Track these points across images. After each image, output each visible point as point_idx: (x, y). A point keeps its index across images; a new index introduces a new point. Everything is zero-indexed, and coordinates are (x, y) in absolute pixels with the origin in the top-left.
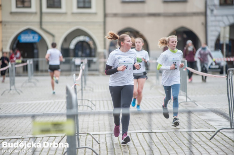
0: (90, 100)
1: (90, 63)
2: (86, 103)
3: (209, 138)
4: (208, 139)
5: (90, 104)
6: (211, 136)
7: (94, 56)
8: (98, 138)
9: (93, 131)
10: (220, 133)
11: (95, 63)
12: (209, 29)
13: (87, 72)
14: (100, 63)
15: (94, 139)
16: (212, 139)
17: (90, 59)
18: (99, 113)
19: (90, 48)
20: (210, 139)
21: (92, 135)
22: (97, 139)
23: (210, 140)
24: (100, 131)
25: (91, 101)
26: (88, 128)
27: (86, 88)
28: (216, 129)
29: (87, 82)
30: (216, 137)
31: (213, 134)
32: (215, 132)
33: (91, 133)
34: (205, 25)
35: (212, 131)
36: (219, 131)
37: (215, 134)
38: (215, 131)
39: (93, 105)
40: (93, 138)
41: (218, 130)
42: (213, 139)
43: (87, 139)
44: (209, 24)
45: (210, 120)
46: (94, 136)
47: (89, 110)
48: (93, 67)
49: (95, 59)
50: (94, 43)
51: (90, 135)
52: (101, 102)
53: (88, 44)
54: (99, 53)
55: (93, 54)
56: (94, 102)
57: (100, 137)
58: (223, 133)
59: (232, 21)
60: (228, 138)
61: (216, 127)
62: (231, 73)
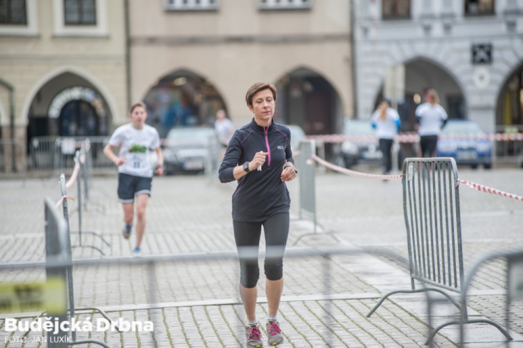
0: (98, 232)
1: (96, 150)
2: (90, 240)
3: (366, 314)
4: (363, 316)
5: (98, 242)
6: (369, 308)
7: (106, 134)
9: (107, 304)
10: (389, 302)
12: (362, 71)
13: (91, 171)
16: (372, 316)
17: (96, 139)
18: (119, 263)
19: (97, 117)
20: (369, 316)
21: (105, 314)
23: (368, 319)
24: (121, 304)
25: (101, 237)
26: (94, 297)
27: (89, 207)
28: (380, 292)
29: (92, 193)
30: (379, 310)
31: (373, 305)
32: (379, 300)
33: (103, 309)
34: (352, 62)
35: (372, 299)
36: (386, 297)
37: (379, 305)
38: (377, 298)
39: (105, 245)
40: (107, 319)
41: (384, 295)
42: (374, 315)
44: (361, 59)
45: (367, 274)
46: (110, 316)
47: (97, 256)
50: (105, 104)
51: (100, 312)
53: (92, 108)
55: (103, 128)
56: (107, 239)
57: (123, 317)
58: (395, 301)
59: (409, 53)
60: (407, 312)
61: (380, 289)
62: (411, 167)
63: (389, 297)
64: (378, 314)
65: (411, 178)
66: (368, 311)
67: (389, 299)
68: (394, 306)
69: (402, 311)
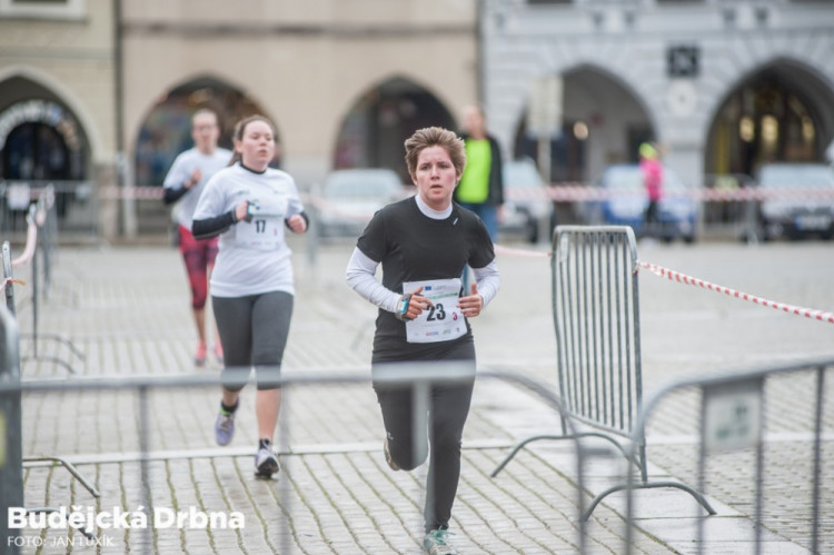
0: (65, 335)
1: (63, 204)
2: (51, 349)
3: (490, 473)
4: (485, 476)
5: (65, 354)
6: (495, 463)
7: (82, 178)
8: (93, 478)
9: (77, 452)
10: (526, 454)
11: (83, 202)
13: (55, 237)
14: (103, 203)
15: (77, 482)
16: (499, 475)
17: (65, 186)
18: (99, 388)
19: (66, 150)
20: (494, 475)
21: (72, 467)
22: (90, 482)
23: (494, 480)
24: (99, 451)
25: (70, 344)
26: (56, 440)
27: (51, 294)
28: (512, 438)
29: (56, 273)
30: (511, 466)
31: (501, 458)
32: (511, 451)
33: (69, 459)
34: (478, 70)
35: (501, 448)
36: (521, 446)
37: (511, 457)
38: (508, 447)
39: (75, 357)
40: (75, 476)
41: (519, 442)
42: (502, 474)
43: (53, 481)
45: (492, 408)
46: (79, 471)
47: (61, 376)
48: (76, 215)
49: (83, 190)
50: (80, 130)
51: (64, 464)
52: (108, 347)
53: (58, 135)
54: (100, 168)
55: (76, 168)
56: (80, 347)
57: (102, 473)
58: (536, 452)
59: (570, 56)
60: (554, 469)
61: (515, 433)
62: (564, 241)
63: (528, 446)
64: (508, 473)
65: (564, 258)
66: (493, 468)
67: (526, 450)
68: (534, 460)
69: (545, 468)
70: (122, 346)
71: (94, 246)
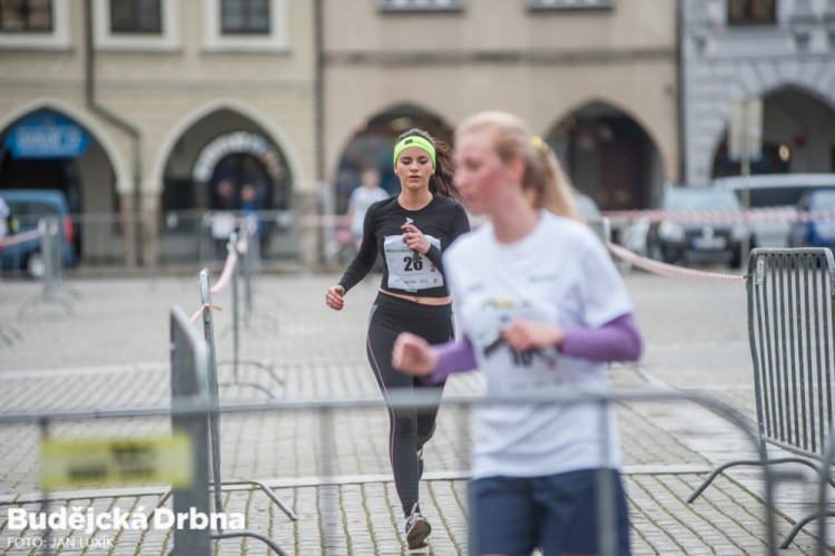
0: (266, 362)
2: (252, 375)
3: (686, 499)
4: (682, 502)
5: (265, 379)
6: (692, 489)
7: (284, 207)
8: (291, 501)
9: (275, 476)
10: (724, 479)
11: (284, 231)
12: (693, 107)
13: (257, 264)
14: (304, 231)
15: (275, 506)
16: (696, 501)
17: (268, 215)
18: (296, 409)
19: (269, 180)
20: (691, 501)
21: (270, 491)
22: (288, 506)
23: (691, 505)
24: (297, 475)
25: (270, 369)
26: (256, 464)
27: (254, 322)
28: (710, 464)
29: (258, 301)
30: (709, 491)
31: (698, 483)
32: (708, 476)
33: (267, 483)
34: (678, 94)
35: (698, 474)
36: (719, 471)
37: (709, 483)
38: (706, 473)
39: (275, 383)
40: (274, 500)
41: (717, 467)
42: (699, 500)
43: (252, 504)
44: (692, 89)
45: (689, 433)
46: (278, 495)
47: (262, 398)
48: (279, 244)
49: (284, 218)
50: (283, 160)
51: (262, 488)
52: (307, 371)
53: (260, 165)
54: (301, 197)
55: (278, 197)
56: (280, 373)
57: (300, 496)
58: (734, 478)
59: (772, 78)
60: (753, 495)
61: (711, 458)
62: (760, 263)
63: (727, 471)
64: (706, 499)
65: (761, 280)
66: (690, 493)
67: (724, 475)
68: (733, 485)
69: (744, 494)
70: (320, 372)
71: (295, 274)
